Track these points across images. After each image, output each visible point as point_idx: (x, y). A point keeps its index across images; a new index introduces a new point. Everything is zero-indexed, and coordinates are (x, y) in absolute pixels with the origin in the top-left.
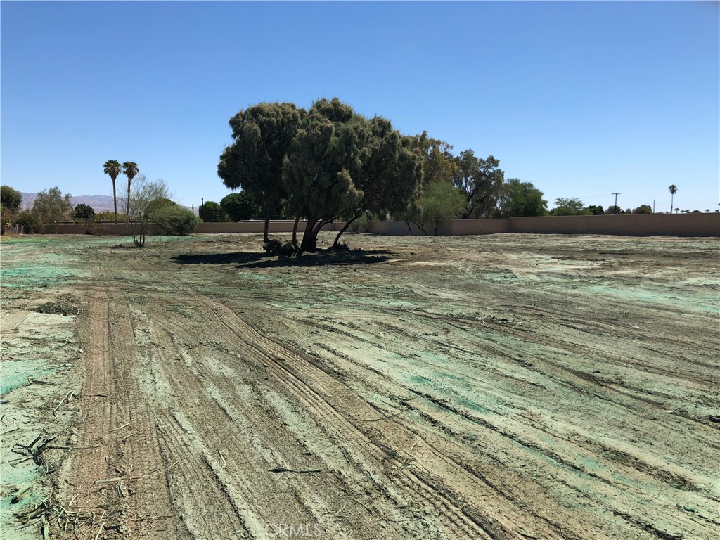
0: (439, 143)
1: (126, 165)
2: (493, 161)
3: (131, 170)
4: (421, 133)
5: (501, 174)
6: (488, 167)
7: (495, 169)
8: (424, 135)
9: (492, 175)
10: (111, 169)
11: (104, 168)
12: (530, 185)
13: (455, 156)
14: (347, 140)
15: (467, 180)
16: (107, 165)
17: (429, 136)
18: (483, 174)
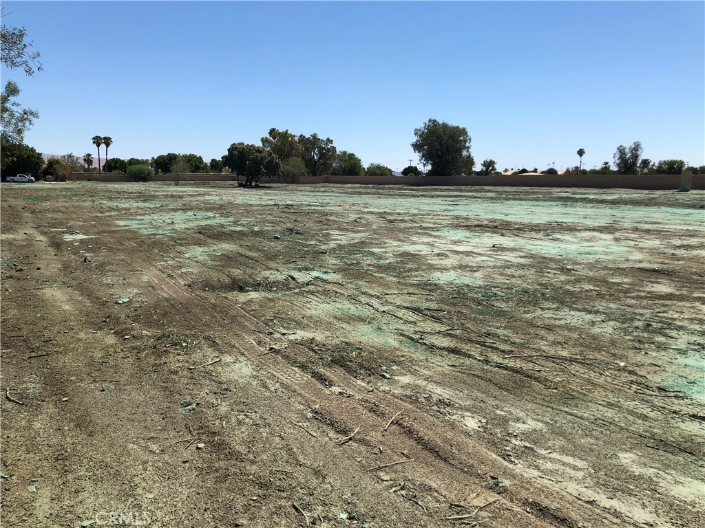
0: (294, 136)
1: (105, 138)
2: (329, 141)
3: (107, 141)
4: (285, 131)
5: (334, 148)
6: (326, 144)
7: (331, 145)
8: (287, 131)
9: (329, 149)
10: (97, 141)
11: (93, 141)
12: (353, 155)
13: (307, 137)
14: (262, 158)
15: (314, 152)
16: (94, 138)
17: (289, 132)
18: (323, 149)
